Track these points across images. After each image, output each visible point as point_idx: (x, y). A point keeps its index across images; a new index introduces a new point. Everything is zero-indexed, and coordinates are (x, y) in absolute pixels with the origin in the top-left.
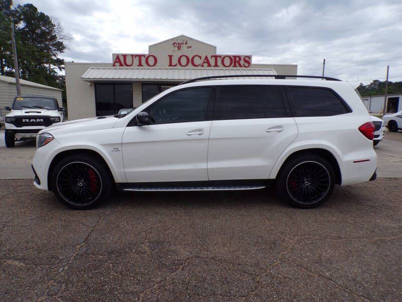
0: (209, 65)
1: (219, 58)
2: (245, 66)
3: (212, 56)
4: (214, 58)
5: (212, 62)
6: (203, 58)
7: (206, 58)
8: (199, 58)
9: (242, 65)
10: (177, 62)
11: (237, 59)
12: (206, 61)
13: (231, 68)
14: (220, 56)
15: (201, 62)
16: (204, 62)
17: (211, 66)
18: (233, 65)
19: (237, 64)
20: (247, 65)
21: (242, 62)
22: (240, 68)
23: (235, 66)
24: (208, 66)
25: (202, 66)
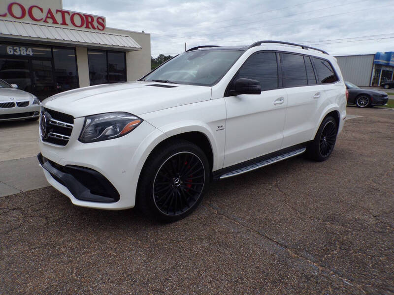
0: (55, 22)
1: (66, 15)
2: (99, 29)
3: (57, 11)
4: (60, 14)
5: (58, 17)
6: (46, 11)
7: (50, 12)
8: (40, 11)
9: (96, 27)
10: (6, 11)
11: (90, 20)
12: (49, 15)
13: (83, 29)
14: (68, 13)
15: (44, 16)
16: (47, 17)
17: (58, 24)
18: (85, 25)
19: (90, 26)
20: (101, 27)
21: (95, 24)
22: (94, 31)
23: (87, 27)
24: (53, 23)
25: (45, 21)
